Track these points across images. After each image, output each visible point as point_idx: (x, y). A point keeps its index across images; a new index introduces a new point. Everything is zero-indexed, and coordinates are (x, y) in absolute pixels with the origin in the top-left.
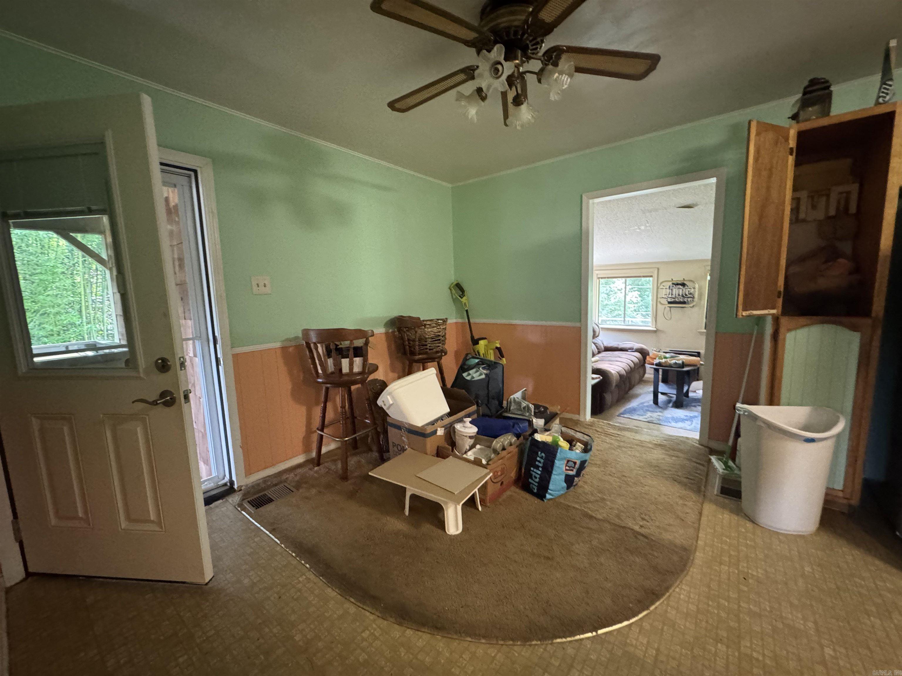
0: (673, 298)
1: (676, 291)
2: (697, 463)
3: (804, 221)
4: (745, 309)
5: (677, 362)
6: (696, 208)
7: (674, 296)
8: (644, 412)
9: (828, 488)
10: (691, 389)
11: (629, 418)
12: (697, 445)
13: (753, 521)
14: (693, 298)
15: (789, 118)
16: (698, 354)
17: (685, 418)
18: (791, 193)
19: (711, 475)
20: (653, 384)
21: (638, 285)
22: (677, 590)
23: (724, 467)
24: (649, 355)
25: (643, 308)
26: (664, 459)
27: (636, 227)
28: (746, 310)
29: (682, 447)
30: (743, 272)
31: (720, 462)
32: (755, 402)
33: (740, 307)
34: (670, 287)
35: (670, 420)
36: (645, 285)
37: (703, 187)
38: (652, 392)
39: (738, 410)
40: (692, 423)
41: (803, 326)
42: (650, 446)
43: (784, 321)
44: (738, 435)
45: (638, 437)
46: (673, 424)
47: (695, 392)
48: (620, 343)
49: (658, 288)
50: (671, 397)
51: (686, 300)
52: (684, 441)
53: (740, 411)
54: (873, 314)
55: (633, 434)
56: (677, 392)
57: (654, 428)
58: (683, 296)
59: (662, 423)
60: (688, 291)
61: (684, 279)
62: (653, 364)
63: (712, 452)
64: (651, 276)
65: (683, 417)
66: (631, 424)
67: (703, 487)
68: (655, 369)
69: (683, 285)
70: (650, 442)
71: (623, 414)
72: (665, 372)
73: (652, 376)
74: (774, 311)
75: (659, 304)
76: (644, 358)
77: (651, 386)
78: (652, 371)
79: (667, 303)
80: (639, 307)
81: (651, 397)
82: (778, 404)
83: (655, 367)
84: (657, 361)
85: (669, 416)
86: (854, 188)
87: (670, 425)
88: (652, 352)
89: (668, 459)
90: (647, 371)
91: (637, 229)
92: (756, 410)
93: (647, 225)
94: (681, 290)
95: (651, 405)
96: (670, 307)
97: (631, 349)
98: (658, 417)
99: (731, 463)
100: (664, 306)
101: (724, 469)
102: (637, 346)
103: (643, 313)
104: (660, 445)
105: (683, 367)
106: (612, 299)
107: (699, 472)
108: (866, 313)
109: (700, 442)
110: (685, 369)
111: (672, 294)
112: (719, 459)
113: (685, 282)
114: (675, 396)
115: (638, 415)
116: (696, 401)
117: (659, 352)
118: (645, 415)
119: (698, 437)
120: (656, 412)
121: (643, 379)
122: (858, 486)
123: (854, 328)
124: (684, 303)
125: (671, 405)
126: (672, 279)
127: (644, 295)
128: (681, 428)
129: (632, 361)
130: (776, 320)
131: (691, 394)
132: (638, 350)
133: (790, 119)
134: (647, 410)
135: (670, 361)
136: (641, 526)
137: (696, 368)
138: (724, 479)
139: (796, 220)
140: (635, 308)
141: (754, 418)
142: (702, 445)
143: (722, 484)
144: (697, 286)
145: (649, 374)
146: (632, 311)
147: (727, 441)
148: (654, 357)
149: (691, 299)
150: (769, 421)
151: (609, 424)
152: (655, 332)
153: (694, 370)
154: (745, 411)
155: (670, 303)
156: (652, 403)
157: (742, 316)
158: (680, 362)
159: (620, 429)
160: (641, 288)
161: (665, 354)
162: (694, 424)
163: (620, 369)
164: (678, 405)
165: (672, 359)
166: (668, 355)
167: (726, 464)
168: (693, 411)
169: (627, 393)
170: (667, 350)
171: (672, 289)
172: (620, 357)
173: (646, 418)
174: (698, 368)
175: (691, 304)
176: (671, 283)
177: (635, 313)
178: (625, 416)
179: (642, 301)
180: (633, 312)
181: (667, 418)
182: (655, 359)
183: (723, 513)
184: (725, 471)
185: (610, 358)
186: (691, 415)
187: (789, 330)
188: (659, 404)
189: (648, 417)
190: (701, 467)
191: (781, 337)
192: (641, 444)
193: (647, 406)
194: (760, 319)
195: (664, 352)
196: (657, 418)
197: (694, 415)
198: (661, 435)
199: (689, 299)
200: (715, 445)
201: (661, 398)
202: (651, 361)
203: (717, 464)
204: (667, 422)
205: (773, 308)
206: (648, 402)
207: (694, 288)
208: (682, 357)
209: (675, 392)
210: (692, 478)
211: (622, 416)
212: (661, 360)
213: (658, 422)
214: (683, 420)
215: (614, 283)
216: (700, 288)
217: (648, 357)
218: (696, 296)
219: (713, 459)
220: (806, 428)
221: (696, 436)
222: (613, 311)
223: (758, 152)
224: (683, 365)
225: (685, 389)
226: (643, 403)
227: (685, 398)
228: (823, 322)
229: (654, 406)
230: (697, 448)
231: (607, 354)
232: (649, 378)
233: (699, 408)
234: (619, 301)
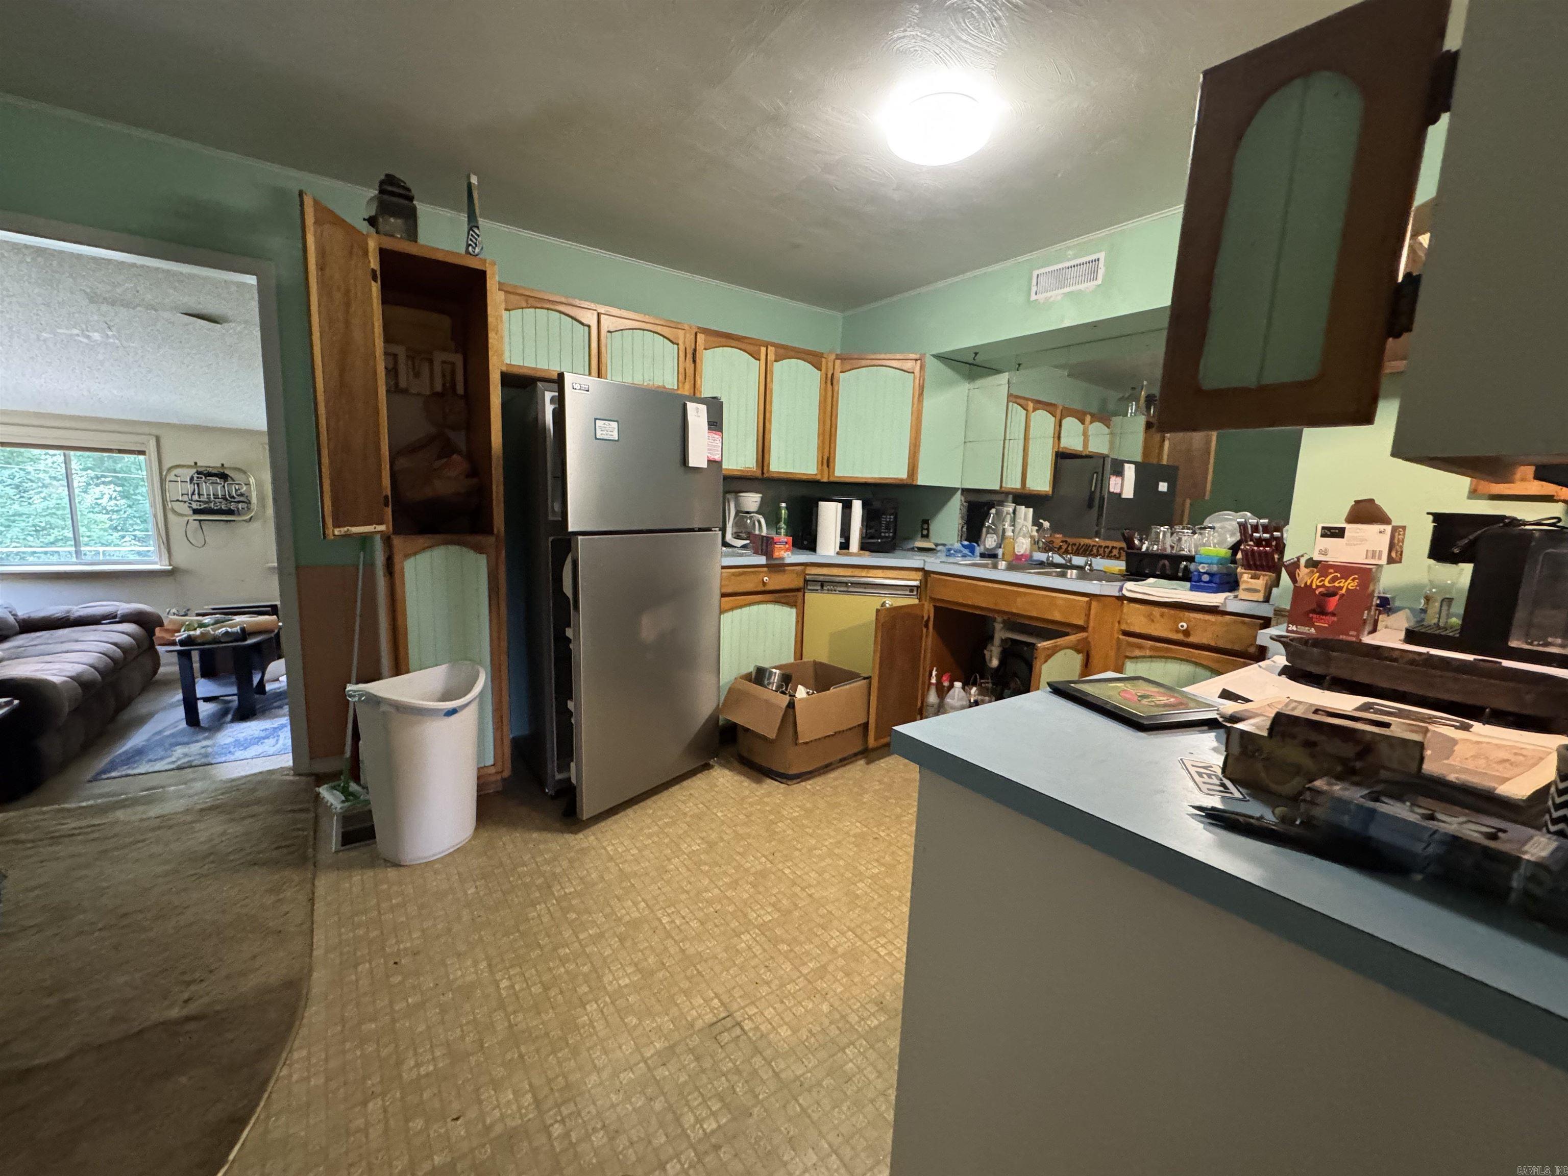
0: (205, 503)
1: (208, 489)
2: (294, 811)
3: (405, 391)
4: (336, 525)
5: (229, 630)
6: (226, 325)
7: (204, 498)
8: (166, 750)
9: (479, 769)
10: (266, 677)
11: (127, 776)
12: (291, 778)
13: (397, 865)
14: (249, 503)
15: (364, 219)
16: (274, 610)
17: (263, 734)
18: (382, 344)
19: (324, 821)
20: (179, 685)
21: (115, 471)
22: (285, 1072)
23: (343, 798)
24: (160, 624)
25: (137, 524)
26: (224, 833)
27: (75, 331)
28: (339, 527)
29: (260, 794)
30: (325, 461)
31: (335, 792)
32: (375, 676)
33: (329, 521)
34: (192, 479)
35: (232, 749)
36: (133, 470)
37: (233, 289)
38: (182, 703)
39: (350, 696)
40: (277, 740)
41: (424, 549)
42: (189, 818)
43: (397, 541)
44: (356, 737)
45: (155, 811)
46: (239, 754)
47: (277, 680)
48: (75, 608)
49: (162, 481)
50: (230, 702)
51: (233, 506)
52: (263, 779)
53: (354, 696)
54: (495, 531)
55: (140, 808)
56: (239, 689)
57: (195, 775)
58: (225, 498)
59: (213, 762)
60: (236, 490)
61: (223, 465)
62: (173, 643)
63: (320, 779)
64: (142, 453)
65: (257, 733)
66: (134, 789)
67: (310, 850)
68: (180, 653)
69: (224, 477)
70: (187, 811)
71: (104, 772)
72: (205, 656)
73: (176, 669)
74: (382, 528)
75: (171, 516)
76: (150, 633)
77: (176, 689)
78: (174, 658)
79: (191, 512)
80: (126, 519)
81: (180, 712)
82: (408, 672)
83: (178, 648)
84: (182, 635)
85: (229, 740)
86: (458, 359)
87: (233, 758)
88: (170, 618)
89: (235, 829)
90: (162, 661)
91: (78, 335)
92: (377, 688)
93: (110, 333)
94: (219, 487)
95: (182, 732)
96: (200, 521)
97: (112, 618)
98: (203, 751)
99: (353, 787)
100: (186, 518)
101: (343, 802)
102: (124, 607)
103: (137, 533)
104: (211, 808)
105: (245, 640)
106: (37, 499)
107: (299, 826)
108: (487, 529)
109: (296, 769)
110: (249, 642)
111: (199, 495)
112: (334, 788)
113: (226, 472)
114: (236, 698)
115: (150, 761)
116: (279, 695)
117: (185, 615)
118: (170, 756)
119: (290, 763)
120: (197, 741)
121: (157, 677)
122: (507, 751)
123: (479, 549)
124: (230, 512)
125: (230, 717)
126: (196, 463)
127: (135, 494)
128: (258, 757)
129: (115, 644)
130: (387, 540)
131: (269, 687)
132: (126, 619)
133: (366, 222)
134: (175, 741)
135: (214, 630)
136: (186, 1001)
137: (272, 635)
138: (346, 819)
139: (394, 390)
140: (115, 523)
141: (375, 701)
142: (299, 775)
143: (343, 828)
144: (252, 480)
145: (169, 665)
146: (105, 530)
147: (343, 752)
148: (175, 627)
149: (245, 505)
150: (396, 701)
151: (63, 810)
152: (171, 573)
153: (270, 639)
154: (361, 696)
155: (196, 512)
156: (183, 725)
157: (334, 535)
158: (237, 629)
159: (104, 810)
160: (125, 479)
161: (200, 618)
162: (281, 742)
163: (79, 668)
164: (245, 713)
165: (218, 625)
166: (207, 620)
167: (345, 791)
168: (277, 716)
169: (113, 719)
170: (207, 608)
171: (198, 484)
172: (77, 641)
173: (174, 762)
174: (278, 635)
175: (245, 514)
176: (195, 470)
177: (116, 535)
178: (113, 774)
179: (130, 506)
180: (110, 531)
181: (222, 747)
182: (179, 631)
183: (351, 877)
184: (346, 804)
185: (42, 647)
186: (275, 725)
187: (407, 556)
188: (202, 725)
189: (179, 759)
190: (303, 816)
191: (397, 567)
192: (165, 823)
193: (173, 735)
194: (365, 540)
195: (198, 615)
196: (200, 754)
197: (281, 723)
198: (213, 787)
199: (240, 506)
200: (321, 767)
201: (205, 709)
202: (167, 636)
203: (330, 797)
204: (225, 754)
205: (380, 523)
206: (175, 725)
207: (248, 484)
208: (238, 619)
209: (234, 690)
210: (288, 843)
211: (104, 776)
212: (192, 633)
213: (204, 761)
214: (259, 740)
215: (35, 460)
216: (259, 485)
217: (157, 630)
218: (254, 500)
219: (325, 792)
220: (445, 698)
221: (287, 761)
222: (44, 529)
223: (322, 253)
224: (244, 634)
225: (256, 679)
226: (160, 732)
227: (257, 696)
228: (446, 543)
229: (192, 729)
230: (292, 782)
231: (33, 639)
232: (172, 673)
233: (286, 709)
234: (58, 507)
